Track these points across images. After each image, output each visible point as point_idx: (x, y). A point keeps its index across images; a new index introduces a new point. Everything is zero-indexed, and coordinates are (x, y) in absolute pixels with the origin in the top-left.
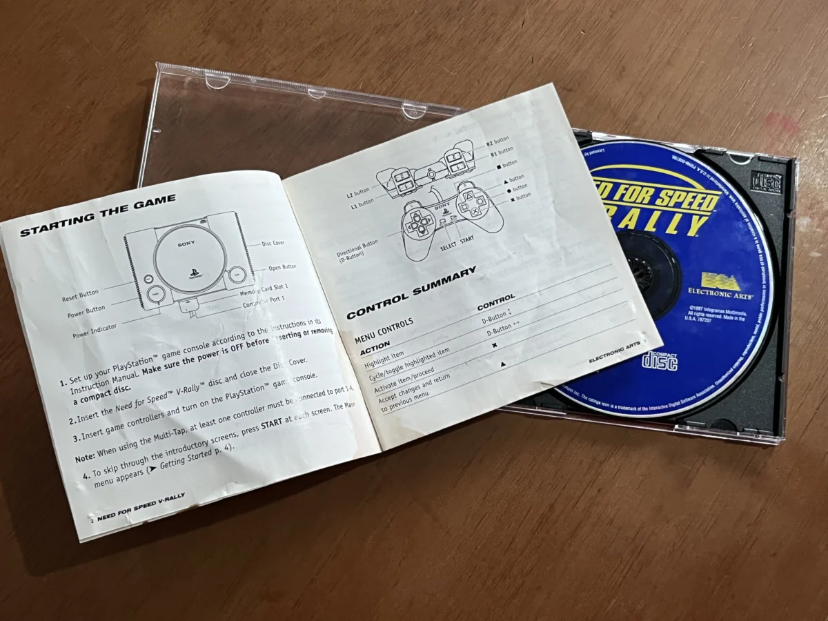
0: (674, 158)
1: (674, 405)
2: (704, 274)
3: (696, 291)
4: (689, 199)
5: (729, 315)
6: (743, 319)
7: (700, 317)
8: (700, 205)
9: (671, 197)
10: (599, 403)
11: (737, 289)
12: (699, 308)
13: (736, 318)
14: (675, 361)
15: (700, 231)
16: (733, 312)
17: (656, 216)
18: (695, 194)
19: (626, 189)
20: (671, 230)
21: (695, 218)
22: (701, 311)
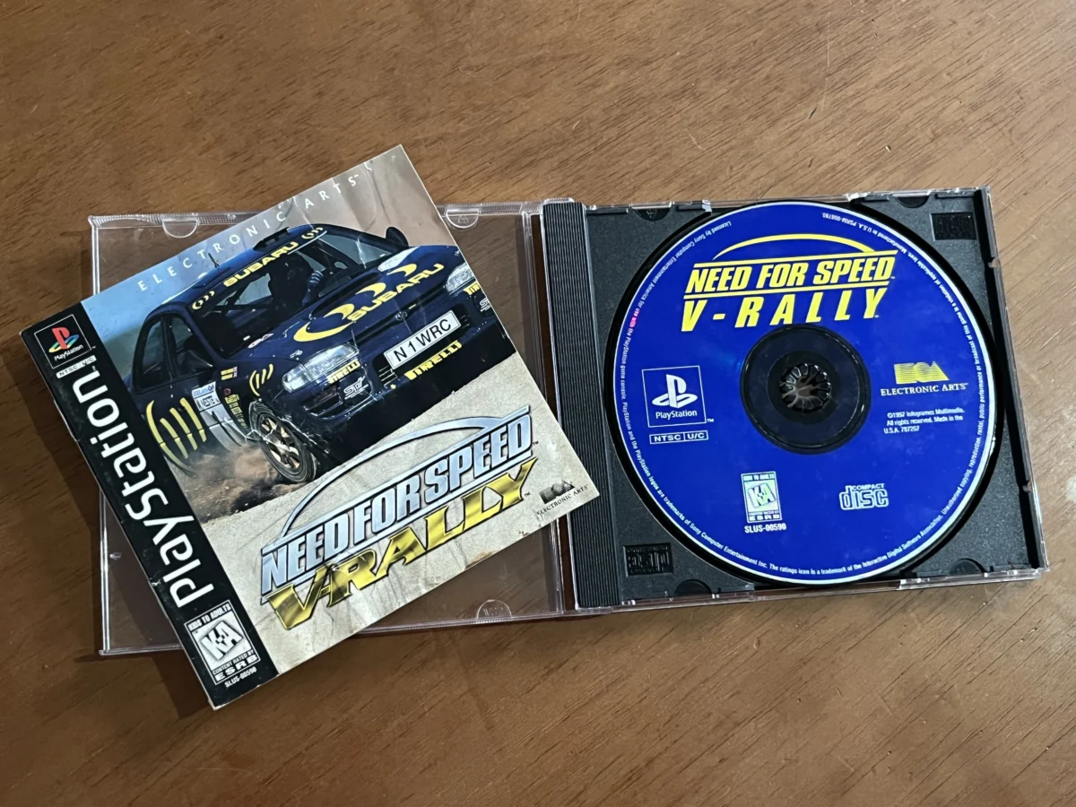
0: (826, 216)
1: (894, 553)
2: (897, 367)
3: (891, 392)
4: (856, 268)
5: (942, 415)
6: (961, 418)
7: (904, 426)
8: (872, 273)
9: (832, 270)
10: (793, 571)
11: (945, 378)
12: (899, 415)
13: (951, 419)
14: (883, 492)
15: (879, 309)
16: (945, 411)
17: (817, 300)
18: (863, 260)
19: (771, 271)
20: (841, 314)
21: (870, 293)
22: (903, 418)
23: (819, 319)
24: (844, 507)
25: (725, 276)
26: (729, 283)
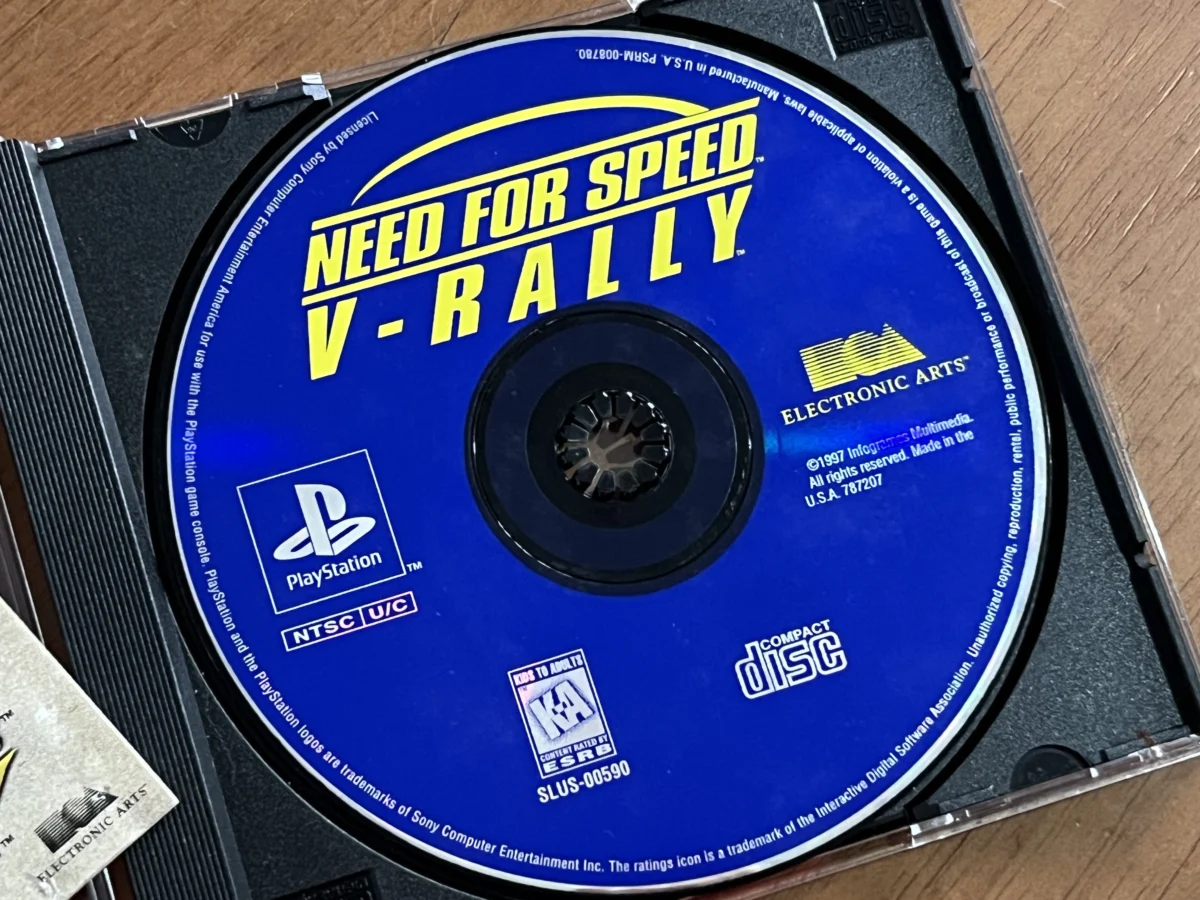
0: (586, 54)
1: (881, 772)
2: (808, 355)
3: (804, 412)
4: (676, 156)
5: (924, 441)
6: (969, 435)
7: (847, 481)
8: (713, 160)
9: (622, 173)
10: (664, 866)
11: (915, 355)
12: (831, 459)
13: (948, 441)
14: (831, 639)
15: (744, 234)
16: (933, 428)
17: (602, 244)
18: (687, 136)
19: (487, 202)
20: (662, 266)
21: (716, 204)
22: (842, 465)
23: (614, 287)
24: (751, 692)
25: (387, 236)
26: (398, 249)
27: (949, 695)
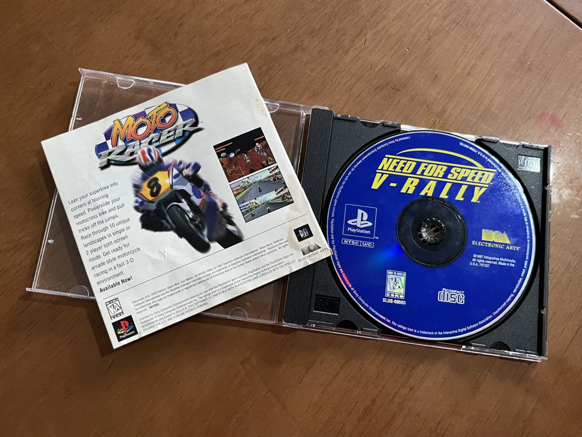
0: (461, 144)
1: (462, 330)
2: (484, 231)
3: (478, 243)
4: (472, 175)
5: (502, 262)
6: (513, 265)
7: (481, 263)
8: (480, 179)
9: (459, 173)
10: (404, 328)
11: (508, 242)
12: (480, 256)
13: (508, 264)
14: (463, 296)
15: (480, 198)
16: (505, 260)
18: (477, 171)
19: (426, 167)
20: (459, 197)
21: (477, 189)
22: (482, 259)
24: (440, 299)
25: (401, 164)
26: (402, 168)
27: (484, 321)
